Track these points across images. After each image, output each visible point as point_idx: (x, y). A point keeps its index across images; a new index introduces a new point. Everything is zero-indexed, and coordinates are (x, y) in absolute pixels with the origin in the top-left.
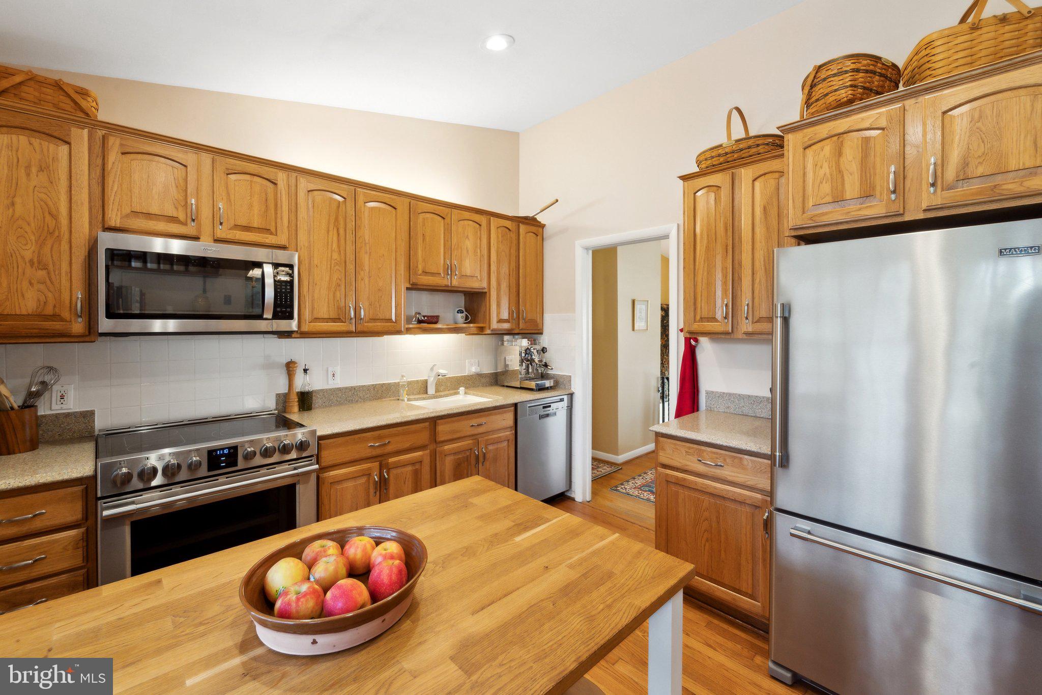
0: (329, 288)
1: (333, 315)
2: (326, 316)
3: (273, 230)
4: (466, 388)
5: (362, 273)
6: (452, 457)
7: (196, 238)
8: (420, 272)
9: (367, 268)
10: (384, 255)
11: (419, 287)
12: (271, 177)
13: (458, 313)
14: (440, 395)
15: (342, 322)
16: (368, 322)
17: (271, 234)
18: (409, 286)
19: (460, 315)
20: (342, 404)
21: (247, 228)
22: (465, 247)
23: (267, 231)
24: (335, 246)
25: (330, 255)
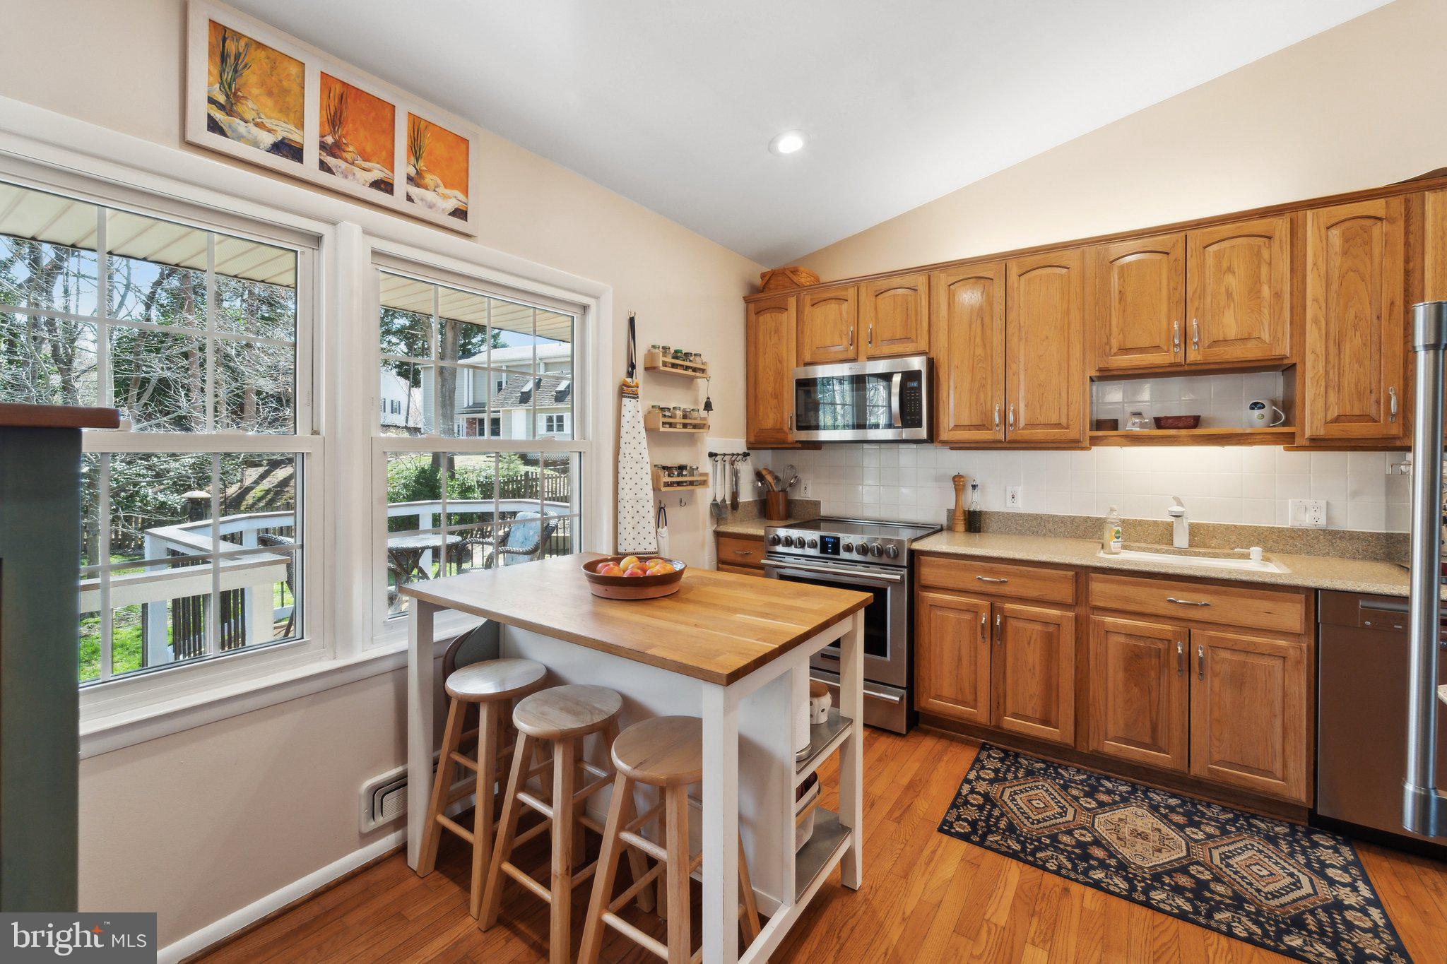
0: (971, 390)
1: (976, 421)
2: (967, 423)
3: (913, 336)
4: (1267, 550)
5: (1014, 366)
6: (1122, 639)
7: (854, 360)
8: (1115, 350)
9: (1022, 359)
10: (1047, 337)
11: (1110, 373)
12: (911, 285)
13: (1252, 408)
14: (1194, 552)
15: (988, 429)
16: (1023, 429)
17: (912, 342)
18: (1094, 374)
19: (1257, 412)
20: (1023, 534)
21: (892, 340)
22: (1223, 289)
23: (907, 339)
24: (978, 340)
25: (972, 352)
